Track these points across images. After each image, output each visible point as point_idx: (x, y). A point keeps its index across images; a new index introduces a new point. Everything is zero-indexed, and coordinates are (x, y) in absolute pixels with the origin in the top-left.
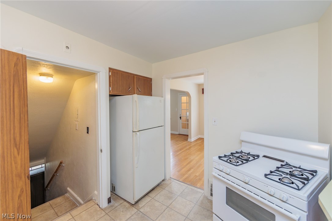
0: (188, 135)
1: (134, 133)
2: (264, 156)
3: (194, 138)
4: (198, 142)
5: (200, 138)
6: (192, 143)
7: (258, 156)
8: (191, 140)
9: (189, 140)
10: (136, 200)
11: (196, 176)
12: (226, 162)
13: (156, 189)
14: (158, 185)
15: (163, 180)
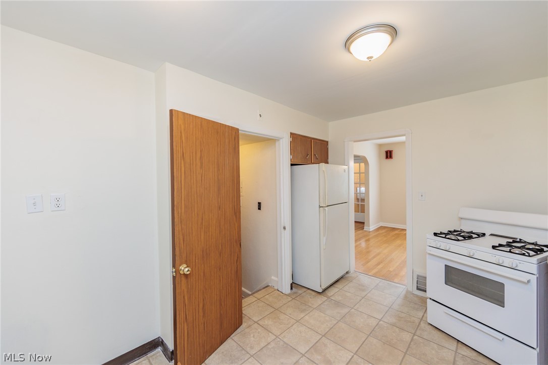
0: (363, 223)
1: (321, 208)
2: (492, 235)
3: (373, 226)
4: (381, 232)
5: (381, 226)
6: (371, 233)
7: (484, 235)
8: (369, 229)
9: (366, 228)
10: (324, 287)
11: (389, 271)
12: (445, 238)
13: (340, 281)
14: (342, 278)
15: (347, 273)
